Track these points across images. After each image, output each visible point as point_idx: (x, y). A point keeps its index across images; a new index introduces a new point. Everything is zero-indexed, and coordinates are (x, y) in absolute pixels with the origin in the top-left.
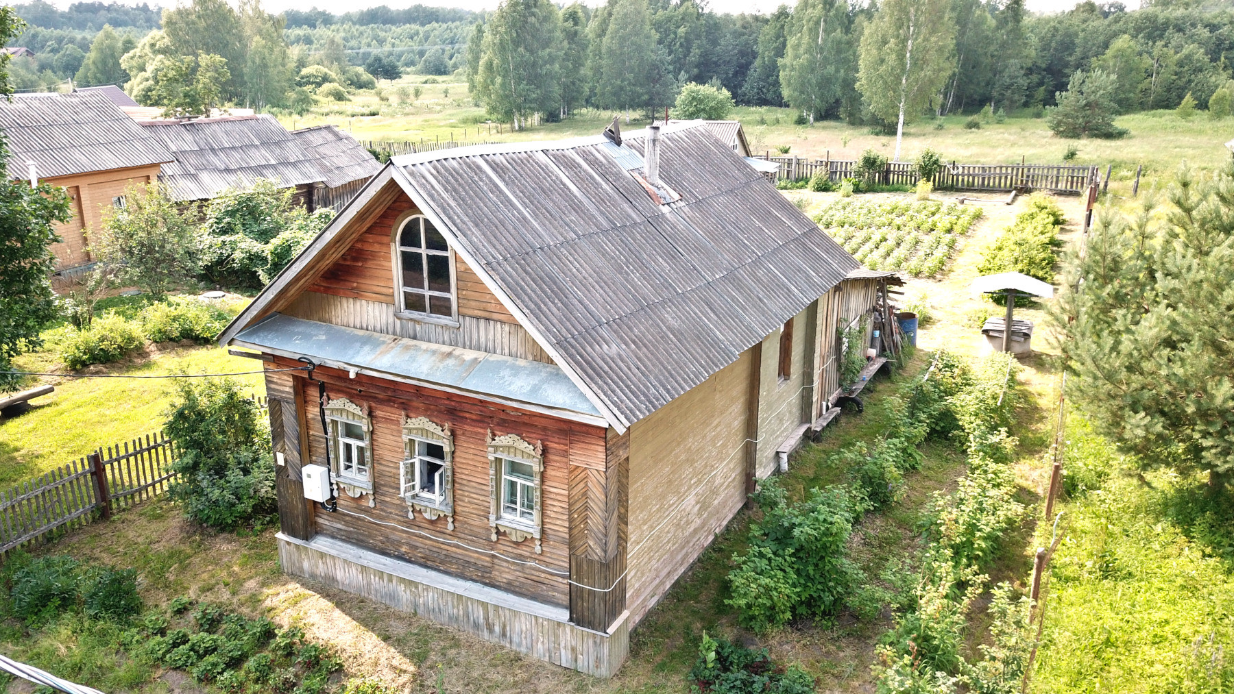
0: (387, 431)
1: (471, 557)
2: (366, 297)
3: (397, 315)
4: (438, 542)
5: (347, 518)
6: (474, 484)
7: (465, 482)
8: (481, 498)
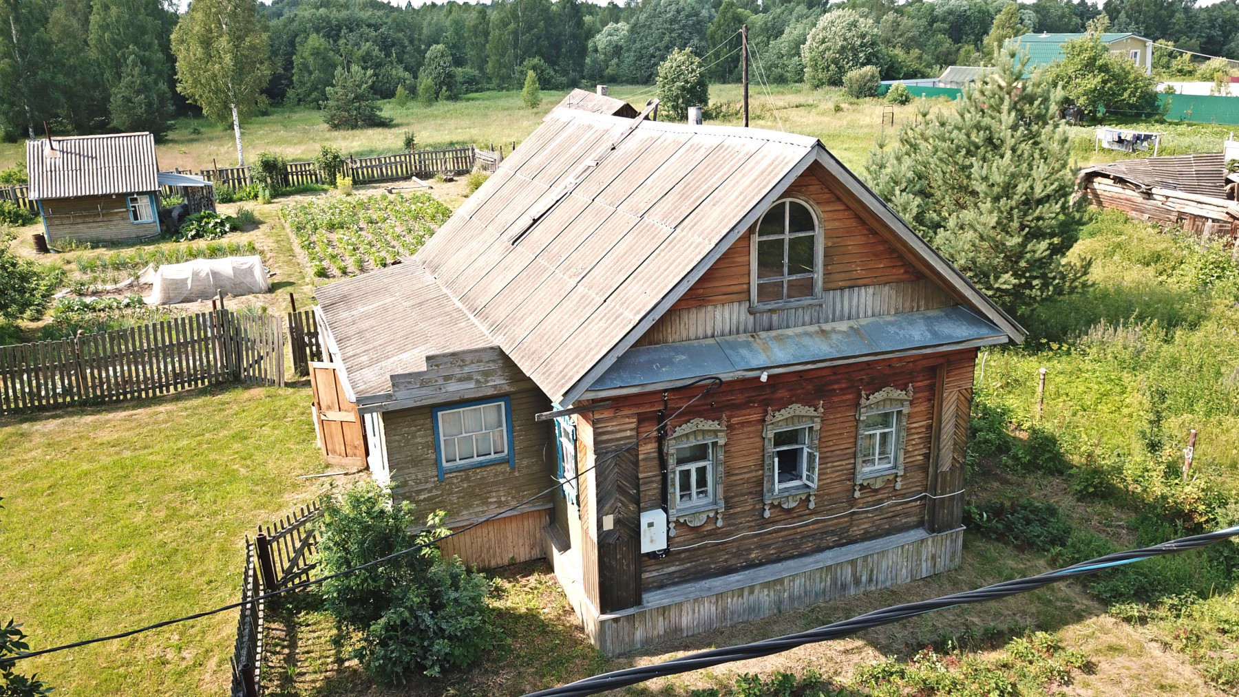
0: (741, 436)
1: (830, 526)
2: (713, 301)
3: (751, 311)
4: (794, 528)
5: (683, 556)
6: (838, 452)
7: (828, 454)
8: (844, 463)
